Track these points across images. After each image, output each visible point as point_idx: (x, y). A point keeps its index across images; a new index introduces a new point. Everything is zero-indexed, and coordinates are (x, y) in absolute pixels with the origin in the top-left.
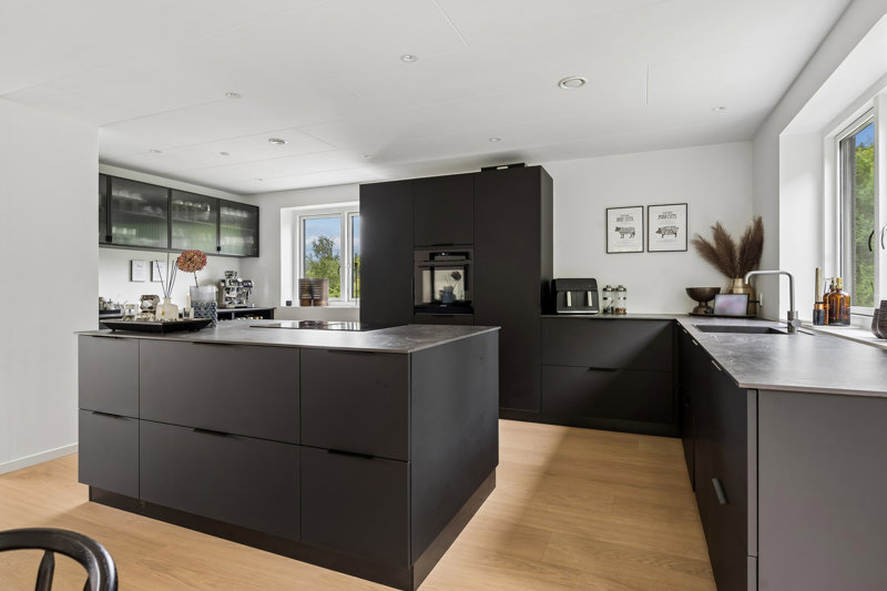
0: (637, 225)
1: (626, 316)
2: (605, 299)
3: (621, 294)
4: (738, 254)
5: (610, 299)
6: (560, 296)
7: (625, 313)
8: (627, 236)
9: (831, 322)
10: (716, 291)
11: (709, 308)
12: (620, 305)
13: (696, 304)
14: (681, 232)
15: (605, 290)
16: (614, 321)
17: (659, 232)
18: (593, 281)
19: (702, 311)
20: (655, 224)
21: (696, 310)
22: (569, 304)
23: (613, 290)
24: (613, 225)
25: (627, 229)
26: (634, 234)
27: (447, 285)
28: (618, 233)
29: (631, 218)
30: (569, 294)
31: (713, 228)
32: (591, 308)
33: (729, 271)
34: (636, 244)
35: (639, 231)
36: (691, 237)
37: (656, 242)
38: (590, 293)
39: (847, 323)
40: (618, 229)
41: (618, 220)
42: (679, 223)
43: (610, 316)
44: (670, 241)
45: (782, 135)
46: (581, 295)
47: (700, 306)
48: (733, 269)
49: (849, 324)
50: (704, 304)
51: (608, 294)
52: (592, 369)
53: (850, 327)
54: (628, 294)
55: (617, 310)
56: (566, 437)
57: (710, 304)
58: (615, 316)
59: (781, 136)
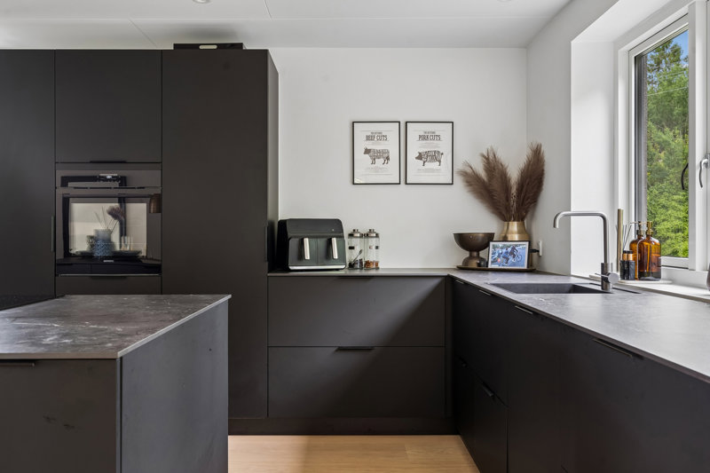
0: (392, 146)
1: (380, 272)
2: (351, 248)
3: (373, 242)
4: (514, 191)
5: (357, 249)
6: (293, 244)
7: (377, 268)
8: (379, 162)
9: (642, 276)
10: (490, 237)
11: (482, 259)
12: (371, 256)
13: (466, 254)
14: (446, 159)
15: (351, 235)
16: (364, 280)
17: (420, 157)
18: (337, 224)
19: (474, 264)
20: (415, 148)
21: (466, 261)
22: (307, 256)
23: (362, 236)
24: (361, 145)
25: (379, 152)
26: (388, 158)
27: (101, 227)
28: (367, 155)
29: (383, 137)
30: (306, 241)
31: (483, 156)
32: (336, 262)
33: (504, 213)
34: (391, 172)
35: (394, 155)
36: (459, 166)
37: (416, 171)
38: (334, 240)
39: (658, 276)
40: (367, 151)
41: (368, 138)
42: (444, 146)
43: (357, 273)
44: (432, 170)
45: (576, 43)
46: (322, 243)
47: (471, 257)
48: (508, 208)
49: (660, 278)
50: (475, 254)
51: (356, 242)
52: (341, 349)
53: (661, 281)
54: (382, 242)
55: (368, 263)
56: (308, 450)
57: (482, 254)
58: (364, 273)
59: (573, 42)
